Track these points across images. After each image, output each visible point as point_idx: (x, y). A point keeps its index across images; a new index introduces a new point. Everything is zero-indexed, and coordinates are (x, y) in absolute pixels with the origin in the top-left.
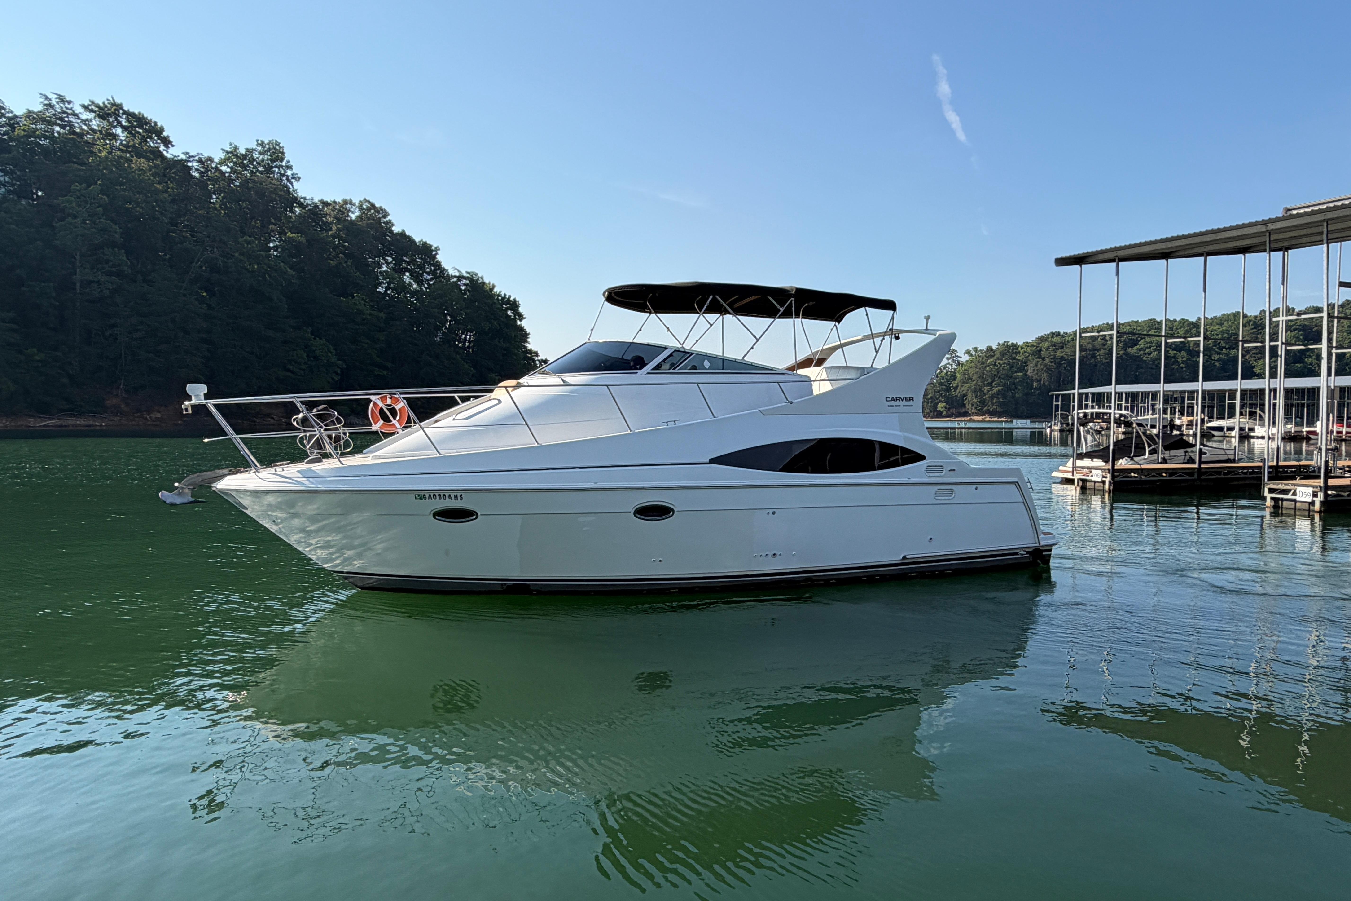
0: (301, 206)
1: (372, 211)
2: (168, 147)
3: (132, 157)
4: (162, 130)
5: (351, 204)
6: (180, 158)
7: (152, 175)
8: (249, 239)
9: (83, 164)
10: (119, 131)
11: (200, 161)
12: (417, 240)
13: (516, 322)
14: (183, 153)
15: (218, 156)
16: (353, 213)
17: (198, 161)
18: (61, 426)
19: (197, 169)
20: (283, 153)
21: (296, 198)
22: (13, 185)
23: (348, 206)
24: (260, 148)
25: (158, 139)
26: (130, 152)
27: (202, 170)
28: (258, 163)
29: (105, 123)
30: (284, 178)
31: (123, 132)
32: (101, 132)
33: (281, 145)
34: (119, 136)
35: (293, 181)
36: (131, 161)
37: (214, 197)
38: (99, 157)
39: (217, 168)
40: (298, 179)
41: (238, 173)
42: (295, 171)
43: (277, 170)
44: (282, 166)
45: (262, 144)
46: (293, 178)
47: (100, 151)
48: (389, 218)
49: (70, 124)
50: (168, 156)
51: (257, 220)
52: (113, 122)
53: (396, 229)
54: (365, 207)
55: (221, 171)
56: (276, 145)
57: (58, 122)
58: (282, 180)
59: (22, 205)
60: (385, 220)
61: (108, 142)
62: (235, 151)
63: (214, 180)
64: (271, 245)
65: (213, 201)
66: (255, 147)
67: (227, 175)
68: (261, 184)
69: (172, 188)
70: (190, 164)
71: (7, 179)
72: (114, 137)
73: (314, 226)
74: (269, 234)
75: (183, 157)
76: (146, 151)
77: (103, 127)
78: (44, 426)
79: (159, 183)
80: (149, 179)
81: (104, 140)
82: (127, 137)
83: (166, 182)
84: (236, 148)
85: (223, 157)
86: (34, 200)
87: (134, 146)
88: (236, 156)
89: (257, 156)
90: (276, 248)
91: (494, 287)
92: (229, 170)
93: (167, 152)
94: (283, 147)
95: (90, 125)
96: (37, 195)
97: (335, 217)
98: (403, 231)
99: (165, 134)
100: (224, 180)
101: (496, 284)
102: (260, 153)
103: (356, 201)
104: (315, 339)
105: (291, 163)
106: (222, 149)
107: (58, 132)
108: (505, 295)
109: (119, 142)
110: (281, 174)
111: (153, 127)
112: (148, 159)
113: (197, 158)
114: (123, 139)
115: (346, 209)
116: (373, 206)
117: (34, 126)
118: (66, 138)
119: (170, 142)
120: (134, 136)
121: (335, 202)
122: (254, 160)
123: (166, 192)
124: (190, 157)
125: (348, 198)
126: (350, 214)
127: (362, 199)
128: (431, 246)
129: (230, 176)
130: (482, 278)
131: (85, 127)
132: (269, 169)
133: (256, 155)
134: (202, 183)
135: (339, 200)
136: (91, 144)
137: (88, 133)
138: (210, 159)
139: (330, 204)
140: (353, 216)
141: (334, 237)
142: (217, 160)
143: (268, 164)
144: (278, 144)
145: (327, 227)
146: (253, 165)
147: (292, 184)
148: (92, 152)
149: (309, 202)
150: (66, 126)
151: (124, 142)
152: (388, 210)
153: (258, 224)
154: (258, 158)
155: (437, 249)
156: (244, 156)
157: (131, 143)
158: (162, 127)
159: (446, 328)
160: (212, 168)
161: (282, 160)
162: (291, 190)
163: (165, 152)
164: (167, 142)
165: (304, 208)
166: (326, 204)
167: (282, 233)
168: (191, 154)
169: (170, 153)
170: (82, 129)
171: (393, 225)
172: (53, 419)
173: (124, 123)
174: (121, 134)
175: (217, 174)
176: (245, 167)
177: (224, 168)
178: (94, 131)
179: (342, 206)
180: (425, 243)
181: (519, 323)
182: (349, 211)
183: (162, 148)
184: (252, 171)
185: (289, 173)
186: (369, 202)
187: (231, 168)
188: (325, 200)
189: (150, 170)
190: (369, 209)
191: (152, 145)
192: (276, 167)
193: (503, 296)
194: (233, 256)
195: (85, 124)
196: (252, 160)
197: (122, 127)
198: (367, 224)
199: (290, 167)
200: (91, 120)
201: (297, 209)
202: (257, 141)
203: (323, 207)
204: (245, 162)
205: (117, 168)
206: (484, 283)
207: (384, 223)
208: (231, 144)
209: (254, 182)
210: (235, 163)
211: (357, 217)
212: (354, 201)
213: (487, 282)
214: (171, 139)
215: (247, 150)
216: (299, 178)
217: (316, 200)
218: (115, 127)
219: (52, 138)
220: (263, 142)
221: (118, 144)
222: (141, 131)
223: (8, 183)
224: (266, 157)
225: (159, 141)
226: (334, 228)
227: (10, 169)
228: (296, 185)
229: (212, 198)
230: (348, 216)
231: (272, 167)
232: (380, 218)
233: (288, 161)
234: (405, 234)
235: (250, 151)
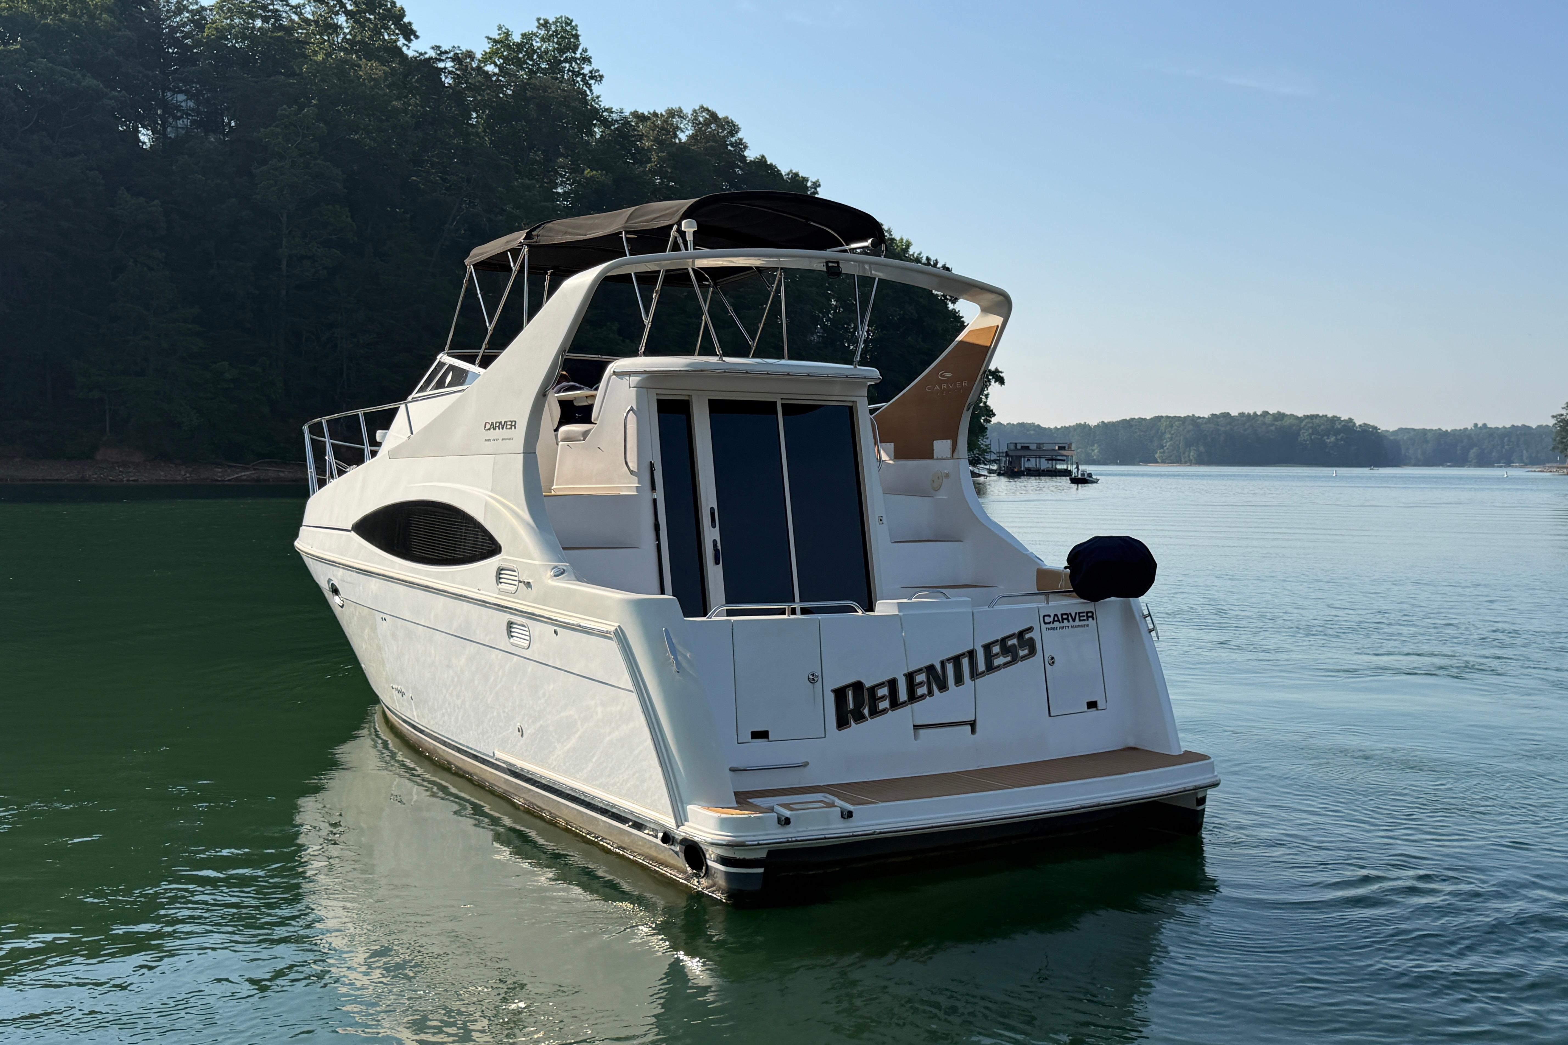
0: (606, 123)
1: (713, 126)
2: (410, 40)
3: (359, 57)
4: (402, 13)
5: (680, 116)
6: (427, 56)
7: (388, 87)
8: (528, 182)
9: (293, 74)
10: (341, 20)
11: (456, 59)
12: (784, 169)
13: (946, 304)
14: (433, 48)
15: (480, 48)
16: (682, 131)
17: (453, 60)
18: (258, 480)
19: (450, 72)
20: (576, 37)
21: (596, 111)
22: (198, 113)
23: (676, 120)
24: (542, 32)
25: (397, 29)
26: (356, 52)
27: (458, 72)
28: (540, 57)
29: (324, 8)
30: (579, 79)
31: (347, 22)
32: (316, 22)
33: (573, 24)
34: (341, 28)
35: (592, 82)
36: (359, 66)
37: (474, 115)
38: (316, 62)
39: (479, 68)
40: (599, 78)
41: (510, 75)
42: (595, 65)
43: (567, 65)
44: (575, 59)
45: (545, 24)
46: (591, 78)
47: (315, 53)
48: (740, 135)
49: (276, 14)
50: (410, 53)
51: (538, 150)
52: (335, 6)
53: (751, 154)
54: (701, 119)
55: (487, 72)
56: (568, 24)
57: (260, 12)
58: (575, 82)
59: (211, 142)
60: (733, 140)
61: (326, 38)
62: (507, 39)
63: (474, 89)
64: (560, 190)
65: (474, 121)
66: (535, 30)
67: (494, 79)
68: (545, 91)
69: (416, 105)
70: (441, 65)
71: (191, 104)
72: (336, 28)
73: (624, 156)
74: (556, 172)
75: (432, 54)
76: (379, 49)
77: (320, 15)
78: (236, 479)
79: (399, 98)
80: (385, 95)
81: (321, 34)
82: (353, 28)
83: (406, 97)
84: (507, 34)
85: (488, 50)
86: (224, 135)
87: (362, 42)
88: (508, 47)
89: (539, 45)
90: (565, 195)
91: (908, 245)
92: (497, 70)
93: (409, 47)
94: (576, 26)
95: (301, 13)
96: (231, 127)
97: (656, 140)
98: (763, 157)
99: (406, 20)
100: (489, 87)
101: (911, 240)
102: (543, 40)
103: (688, 110)
104: (623, 341)
105: (589, 53)
106: (488, 38)
107: (260, 28)
108: (928, 259)
109: (342, 36)
110: (573, 72)
111: (389, 10)
112: (383, 62)
113: (451, 54)
114: (347, 31)
115: (672, 124)
116: (714, 116)
117: (228, 21)
118: (271, 37)
119: (413, 32)
120: (362, 26)
121: (655, 114)
122: (535, 51)
123: (406, 111)
124: (442, 53)
125: (675, 106)
126: (678, 133)
127: (697, 108)
128: (805, 180)
129: (498, 80)
130: (889, 231)
131: (295, 18)
132: (555, 65)
133: (536, 44)
134: (456, 94)
135: (661, 110)
136: (303, 43)
137: (300, 26)
138: (470, 55)
139: (649, 118)
140: (683, 137)
141: (654, 173)
142: (479, 56)
143: (555, 57)
144: (569, 22)
145: (642, 156)
146: (532, 60)
147: (589, 87)
148: (305, 56)
149: (615, 116)
150: (270, 17)
151: (348, 37)
152: (737, 121)
153: (539, 156)
154: (539, 48)
155: (816, 185)
156: (520, 46)
157: (358, 38)
158: (402, 9)
159: (829, 319)
160: (473, 69)
161: (575, 48)
162: (589, 98)
163: (404, 49)
164: (409, 33)
165: (609, 128)
166: (641, 118)
167: (575, 170)
168: (443, 49)
169: (412, 50)
170: (292, 21)
171: (746, 147)
172: (247, 469)
173: (349, 7)
174: (344, 24)
175: (479, 78)
176: (520, 63)
177: (490, 68)
178: (307, 21)
179: (666, 121)
180: (796, 175)
181: (951, 306)
182: (678, 128)
183: (401, 41)
184: (531, 71)
185: (586, 69)
186: (707, 110)
187: (500, 67)
188: (640, 111)
189: (386, 79)
190: (707, 123)
191: (386, 37)
192: (566, 60)
193: (924, 260)
194: (504, 210)
195: (295, 13)
196: (531, 52)
197: (347, 13)
198: (706, 149)
199: (587, 60)
200: (304, 5)
201: (596, 130)
202: (538, 20)
203: (637, 123)
204: (521, 55)
205: (339, 79)
206: (893, 239)
207: (732, 144)
208: (500, 28)
209: (535, 88)
210: (505, 59)
211: (691, 137)
212: (685, 112)
213: (898, 238)
214: (414, 27)
215: (524, 35)
216: (601, 77)
217: (627, 113)
218: (337, 13)
219: (252, 38)
220: (546, 22)
221: (340, 40)
222: (372, 17)
223: (193, 110)
224: (551, 46)
225: (397, 31)
226: (654, 158)
227: (196, 89)
228: (597, 89)
229: (471, 118)
230: (676, 136)
231: (561, 62)
232: (724, 137)
233: (585, 51)
234: (766, 161)
235: (527, 37)
